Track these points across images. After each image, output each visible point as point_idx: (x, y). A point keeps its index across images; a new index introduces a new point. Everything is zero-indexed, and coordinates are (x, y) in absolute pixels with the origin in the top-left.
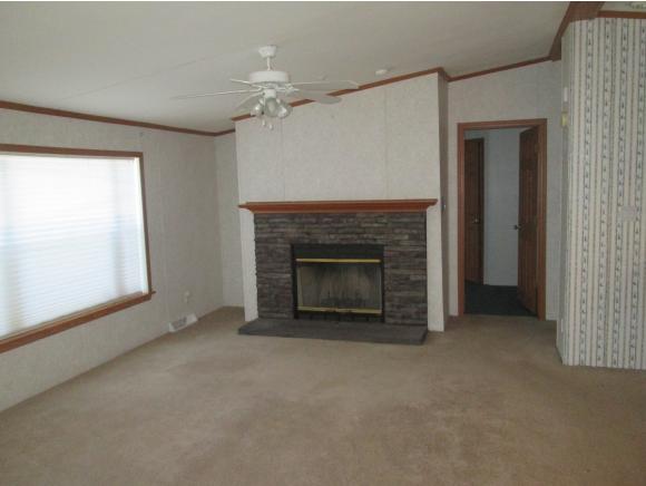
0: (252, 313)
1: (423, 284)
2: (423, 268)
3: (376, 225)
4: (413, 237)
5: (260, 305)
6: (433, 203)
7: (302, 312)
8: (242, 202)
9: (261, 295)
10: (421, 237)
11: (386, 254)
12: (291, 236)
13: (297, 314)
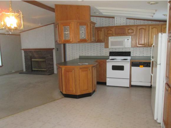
0: (24, 70)
1: (53, 64)
2: (53, 61)
3: (44, 53)
4: (51, 55)
5: (26, 69)
6: (54, 49)
7: (33, 70)
8: (22, 48)
9: (26, 67)
10: (52, 56)
11: (46, 59)
12: (30, 55)
13: (32, 71)
